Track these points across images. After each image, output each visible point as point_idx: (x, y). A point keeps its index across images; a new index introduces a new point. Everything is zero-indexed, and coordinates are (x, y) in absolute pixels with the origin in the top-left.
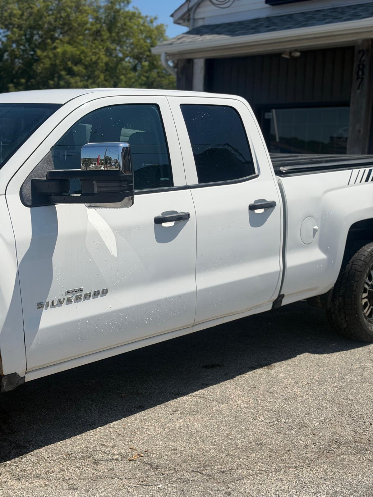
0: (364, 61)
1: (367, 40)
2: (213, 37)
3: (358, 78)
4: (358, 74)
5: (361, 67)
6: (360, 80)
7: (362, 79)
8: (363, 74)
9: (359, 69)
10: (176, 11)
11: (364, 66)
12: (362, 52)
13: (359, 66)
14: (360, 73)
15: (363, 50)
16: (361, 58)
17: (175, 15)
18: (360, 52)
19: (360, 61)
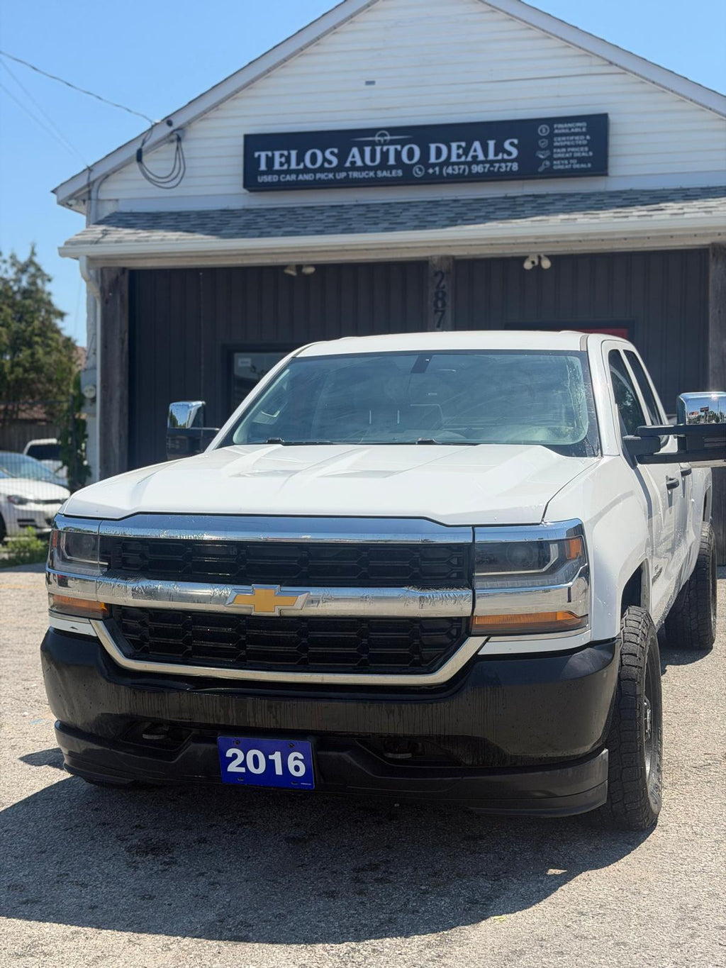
0: (444, 287)
1: (447, 258)
2: (181, 236)
3: (436, 311)
4: (436, 305)
5: (440, 295)
6: (440, 314)
7: (443, 312)
8: (444, 305)
9: (438, 299)
10: (62, 184)
11: (444, 294)
12: (441, 274)
13: (437, 294)
14: (440, 304)
15: (441, 272)
16: (440, 282)
17: (60, 191)
18: (436, 274)
19: (438, 287)
